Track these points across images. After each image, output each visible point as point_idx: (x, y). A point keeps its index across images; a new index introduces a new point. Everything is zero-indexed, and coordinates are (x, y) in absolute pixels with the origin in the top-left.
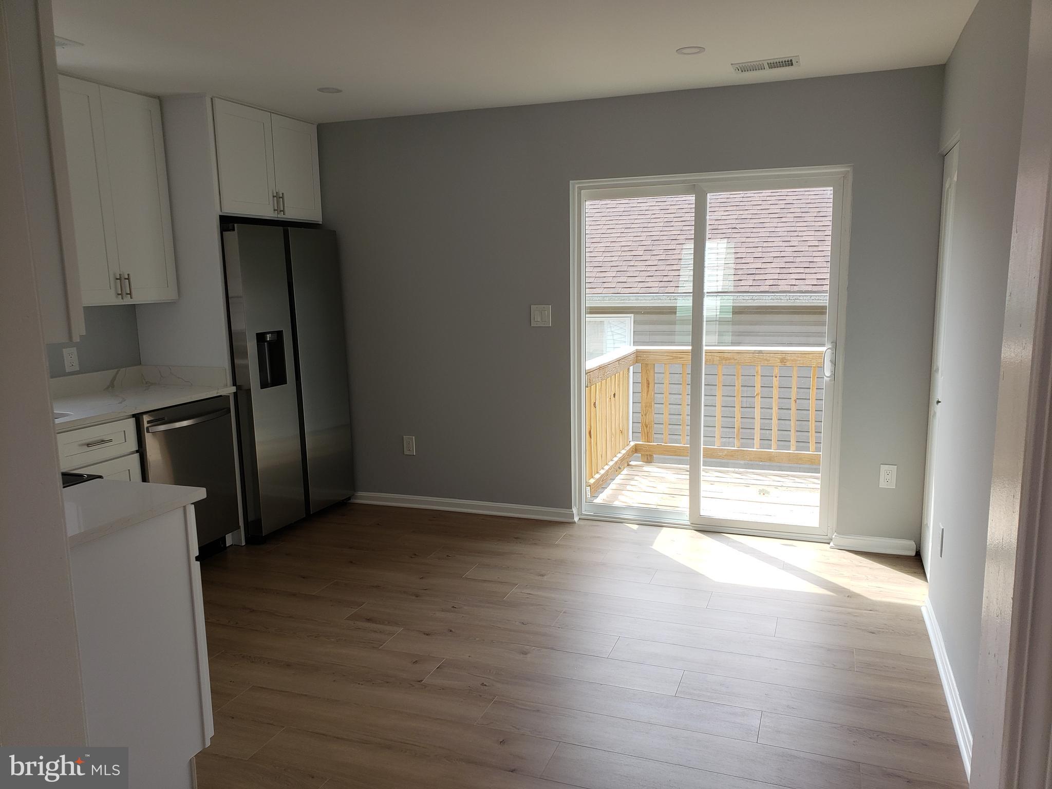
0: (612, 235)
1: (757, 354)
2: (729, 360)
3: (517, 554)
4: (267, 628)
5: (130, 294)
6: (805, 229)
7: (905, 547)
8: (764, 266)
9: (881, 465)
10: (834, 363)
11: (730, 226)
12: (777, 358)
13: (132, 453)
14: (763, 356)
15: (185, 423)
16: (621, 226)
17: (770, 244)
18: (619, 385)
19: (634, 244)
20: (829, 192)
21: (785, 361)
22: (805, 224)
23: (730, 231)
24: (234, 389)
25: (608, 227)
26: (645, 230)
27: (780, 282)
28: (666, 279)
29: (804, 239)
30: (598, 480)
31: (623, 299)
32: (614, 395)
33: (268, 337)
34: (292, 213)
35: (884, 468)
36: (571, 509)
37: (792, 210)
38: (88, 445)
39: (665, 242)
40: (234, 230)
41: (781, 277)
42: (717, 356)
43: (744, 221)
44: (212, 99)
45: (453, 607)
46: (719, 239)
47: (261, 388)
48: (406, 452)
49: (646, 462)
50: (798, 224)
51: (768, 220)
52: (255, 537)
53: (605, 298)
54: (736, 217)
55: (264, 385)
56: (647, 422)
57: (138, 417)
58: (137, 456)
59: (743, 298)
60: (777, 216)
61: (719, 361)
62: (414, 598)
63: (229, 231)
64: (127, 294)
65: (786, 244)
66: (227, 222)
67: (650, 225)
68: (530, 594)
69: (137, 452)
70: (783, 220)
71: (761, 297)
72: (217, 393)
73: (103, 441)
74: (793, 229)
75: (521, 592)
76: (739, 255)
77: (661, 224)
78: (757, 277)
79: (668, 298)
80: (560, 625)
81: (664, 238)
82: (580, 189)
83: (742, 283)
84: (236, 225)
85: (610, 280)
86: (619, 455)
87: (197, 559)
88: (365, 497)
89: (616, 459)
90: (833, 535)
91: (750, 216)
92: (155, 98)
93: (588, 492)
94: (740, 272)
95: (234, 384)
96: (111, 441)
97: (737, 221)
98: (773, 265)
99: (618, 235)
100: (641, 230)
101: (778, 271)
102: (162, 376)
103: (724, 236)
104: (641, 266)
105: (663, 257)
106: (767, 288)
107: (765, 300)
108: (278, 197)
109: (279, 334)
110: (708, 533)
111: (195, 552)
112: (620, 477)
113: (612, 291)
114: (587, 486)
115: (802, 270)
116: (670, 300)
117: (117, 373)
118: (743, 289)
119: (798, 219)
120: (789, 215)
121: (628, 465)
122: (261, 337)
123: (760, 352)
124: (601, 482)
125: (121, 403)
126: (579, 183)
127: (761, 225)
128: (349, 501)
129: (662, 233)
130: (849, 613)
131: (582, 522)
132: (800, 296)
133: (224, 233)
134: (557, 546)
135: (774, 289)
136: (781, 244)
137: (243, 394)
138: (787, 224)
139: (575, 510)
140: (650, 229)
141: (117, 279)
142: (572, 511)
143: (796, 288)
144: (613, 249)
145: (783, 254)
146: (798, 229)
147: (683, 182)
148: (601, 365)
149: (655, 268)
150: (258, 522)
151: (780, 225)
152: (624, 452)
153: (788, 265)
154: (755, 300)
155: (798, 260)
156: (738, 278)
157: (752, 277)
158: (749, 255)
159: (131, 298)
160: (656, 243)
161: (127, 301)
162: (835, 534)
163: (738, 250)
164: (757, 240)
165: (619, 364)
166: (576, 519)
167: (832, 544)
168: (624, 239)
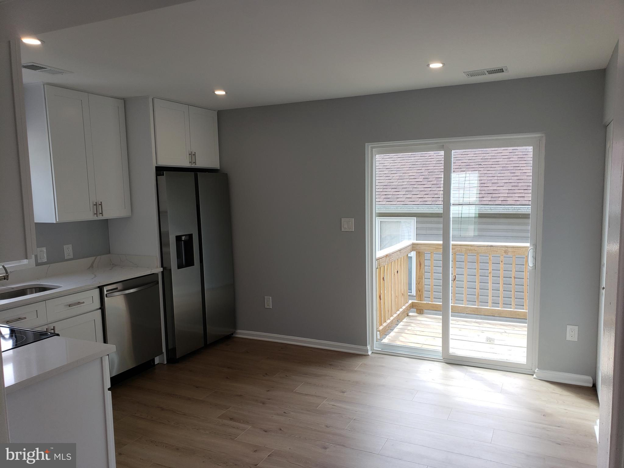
0: (404, 169)
1: (490, 247)
2: (472, 250)
3: (330, 376)
4: (169, 422)
5: (102, 213)
6: (525, 165)
7: (585, 381)
8: (498, 188)
9: (567, 326)
10: (535, 258)
11: (477, 163)
12: (502, 250)
13: (97, 309)
14: (493, 248)
15: (132, 291)
16: (409, 163)
17: (502, 175)
18: (401, 265)
19: (417, 174)
20: (530, 149)
21: (507, 252)
22: (525, 162)
23: (477, 166)
24: (161, 269)
25: (401, 164)
26: (424, 166)
27: (508, 199)
28: (436, 196)
29: (524, 171)
30: (385, 327)
31: (409, 208)
32: (398, 272)
33: (183, 238)
34: (201, 163)
35: (569, 328)
36: (367, 346)
37: (516, 154)
38: (70, 306)
39: (436, 173)
40: (163, 175)
41: (509, 195)
42: (464, 248)
43: (487, 160)
44: (153, 99)
45: (284, 412)
46: (471, 172)
47: (178, 269)
48: (266, 307)
49: (419, 314)
50: (520, 162)
51: (502, 160)
52: (172, 359)
53: (398, 208)
54: (481, 158)
55: (180, 267)
56: (420, 288)
57: (101, 288)
58: (100, 311)
59: (485, 208)
60: (507, 157)
61: (465, 251)
62: (261, 404)
63: (161, 175)
64: (100, 213)
65: (513, 175)
66: (160, 170)
67: (427, 163)
68: (334, 405)
69: (100, 308)
70: (511, 159)
71: (497, 208)
72: (151, 272)
73: (79, 303)
74: (517, 165)
75: (329, 404)
76: (483, 182)
77: (435, 162)
78: (494, 195)
79: (438, 208)
80: (350, 429)
81: (436, 170)
82: (372, 148)
83: (485, 199)
84: (164, 172)
85: (401, 196)
86: (401, 310)
87: (109, 389)
88: (242, 334)
89: (398, 312)
90: (535, 369)
91: (490, 157)
92: (121, 99)
93: (378, 335)
94: (483, 192)
95: (162, 266)
96: (84, 303)
97: (482, 161)
98: (504, 188)
99: (408, 169)
100: (421, 166)
101: (507, 191)
102: (121, 261)
103: (473, 169)
104: (421, 188)
105: (435, 182)
106: (500, 203)
107: (499, 210)
108: (192, 155)
109: (190, 236)
110: (454, 365)
111: (108, 384)
112: (402, 323)
113: (402, 203)
114: (377, 331)
115: (522, 191)
116: (439, 209)
117: (96, 259)
118: (485, 203)
119: (520, 159)
120: (515, 156)
121: (408, 315)
122: (178, 238)
123: (491, 246)
124: (387, 328)
125: (92, 279)
126: (371, 144)
127: (497, 163)
128: (233, 336)
129: (435, 168)
130: (543, 428)
131: (374, 355)
132: (521, 208)
133: (158, 177)
134: (356, 371)
135: (504, 203)
136: (509, 175)
137: (166, 272)
138: (513, 162)
139: (369, 347)
140: (427, 165)
141: (94, 205)
142: (367, 348)
143: (518, 203)
144: (404, 177)
145: (510, 181)
146: (520, 165)
147: (436, 143)
148: (388, 254)
149: (430, 189)
150: (174, 349)
151: (509, 163)
152: (404, 307)
153: (513, 188)
154: (492, 210)
155: (520, 184)
156: (481, 196)
157: (491, 195)
158: (489, 182)
159: (102, 216)
160: (431, 174)
161: (100, 217)
162: (537, 369)
163: (482, 178)
164: (494, 172)
165: (400, 253)
166: (370, 353)
167: (535, 376)
168: (411, 171)
